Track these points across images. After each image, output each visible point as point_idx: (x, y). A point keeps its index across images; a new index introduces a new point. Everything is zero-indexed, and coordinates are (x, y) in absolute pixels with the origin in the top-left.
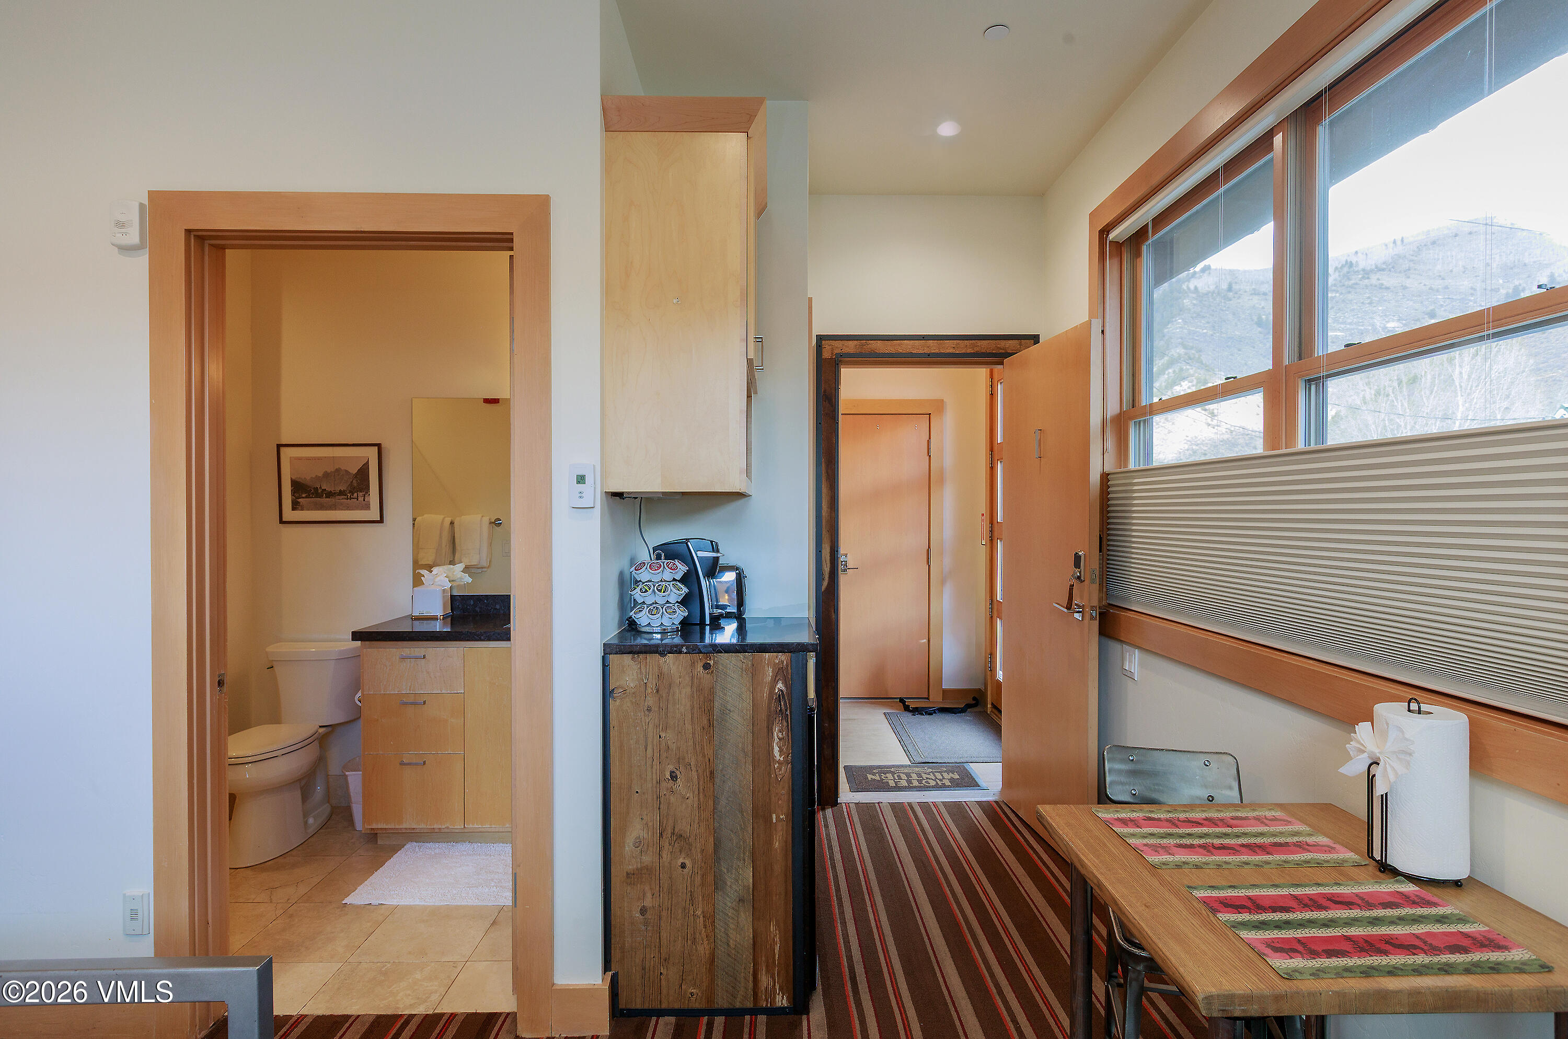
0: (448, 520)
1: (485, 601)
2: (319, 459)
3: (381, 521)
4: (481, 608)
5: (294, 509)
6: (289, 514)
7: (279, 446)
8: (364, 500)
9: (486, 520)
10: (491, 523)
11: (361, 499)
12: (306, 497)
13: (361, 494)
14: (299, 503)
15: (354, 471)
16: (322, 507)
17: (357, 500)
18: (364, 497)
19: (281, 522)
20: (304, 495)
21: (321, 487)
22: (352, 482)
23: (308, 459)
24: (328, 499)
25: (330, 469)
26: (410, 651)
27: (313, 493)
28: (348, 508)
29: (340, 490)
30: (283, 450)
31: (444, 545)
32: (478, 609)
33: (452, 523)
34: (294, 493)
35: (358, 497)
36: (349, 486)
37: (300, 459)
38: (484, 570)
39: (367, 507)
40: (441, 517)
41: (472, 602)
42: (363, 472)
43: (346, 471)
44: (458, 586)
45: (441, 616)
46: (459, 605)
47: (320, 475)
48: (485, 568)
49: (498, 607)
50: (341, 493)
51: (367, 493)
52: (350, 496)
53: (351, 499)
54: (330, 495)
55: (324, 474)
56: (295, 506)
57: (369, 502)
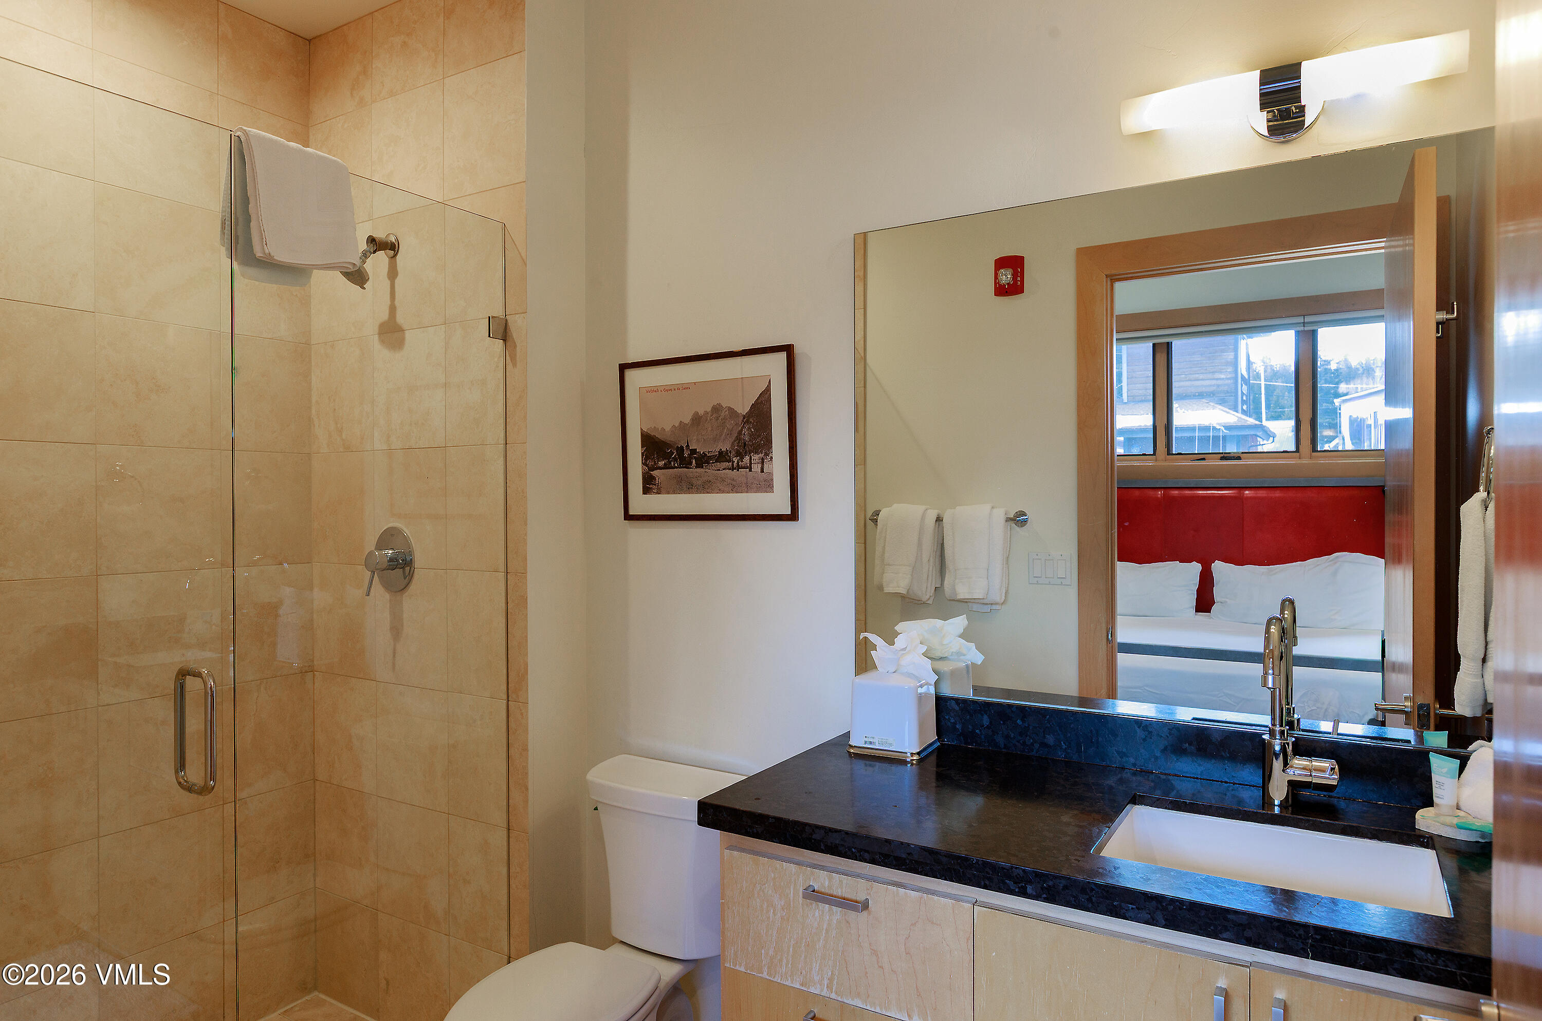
0: (932, 515)
1: (1019, 722)
2: (685, 387)
3: (793, 516)
4: (1007, 737)
5: (646, 491)
6: (641, 503)
7: (623, 368)
8: (762, 471)
9: (999, 515)
10: (1008, 520)
11: (756, 468)
12: (666, 467)
13: (756, 457)
14: (654, 478)
15: (743, 408)
16: (689, 487)
17: (750, 470)
18: (763, 463)
19: (628, 517)
20: (661, 463)
21: (688, 446)
22: (740, 433)
23: (669, 389)
24: (699, 470)
25: (704, 407)
26: (830, 879)
27: (675, 460)
28: (735, 488)
29: (721, 452)
30: (630, 374)
31: (925, 559)
32: (1000, 740)
33: (939, 520)
34: (646, 460)
35: (751, 463)
36: (735, 441)
37: (653, 390)
38: (994, 607)
39: (767, 486)
40: (920, 509)
41: (986, 721)
42: (761, 408)
43: (730, 409)
44: (953, 673)
45: (912, 754)
46: (955, 724)
47: (687, 420)
48: (996, 604)
49: (1050, 739)
50: (722, 457)
51: (767, 455)
52: (738, 463)
53: (739, 467)
54: (703, 460)
55: (692, 419)
56: (649, 485)
57: (771, 474)
